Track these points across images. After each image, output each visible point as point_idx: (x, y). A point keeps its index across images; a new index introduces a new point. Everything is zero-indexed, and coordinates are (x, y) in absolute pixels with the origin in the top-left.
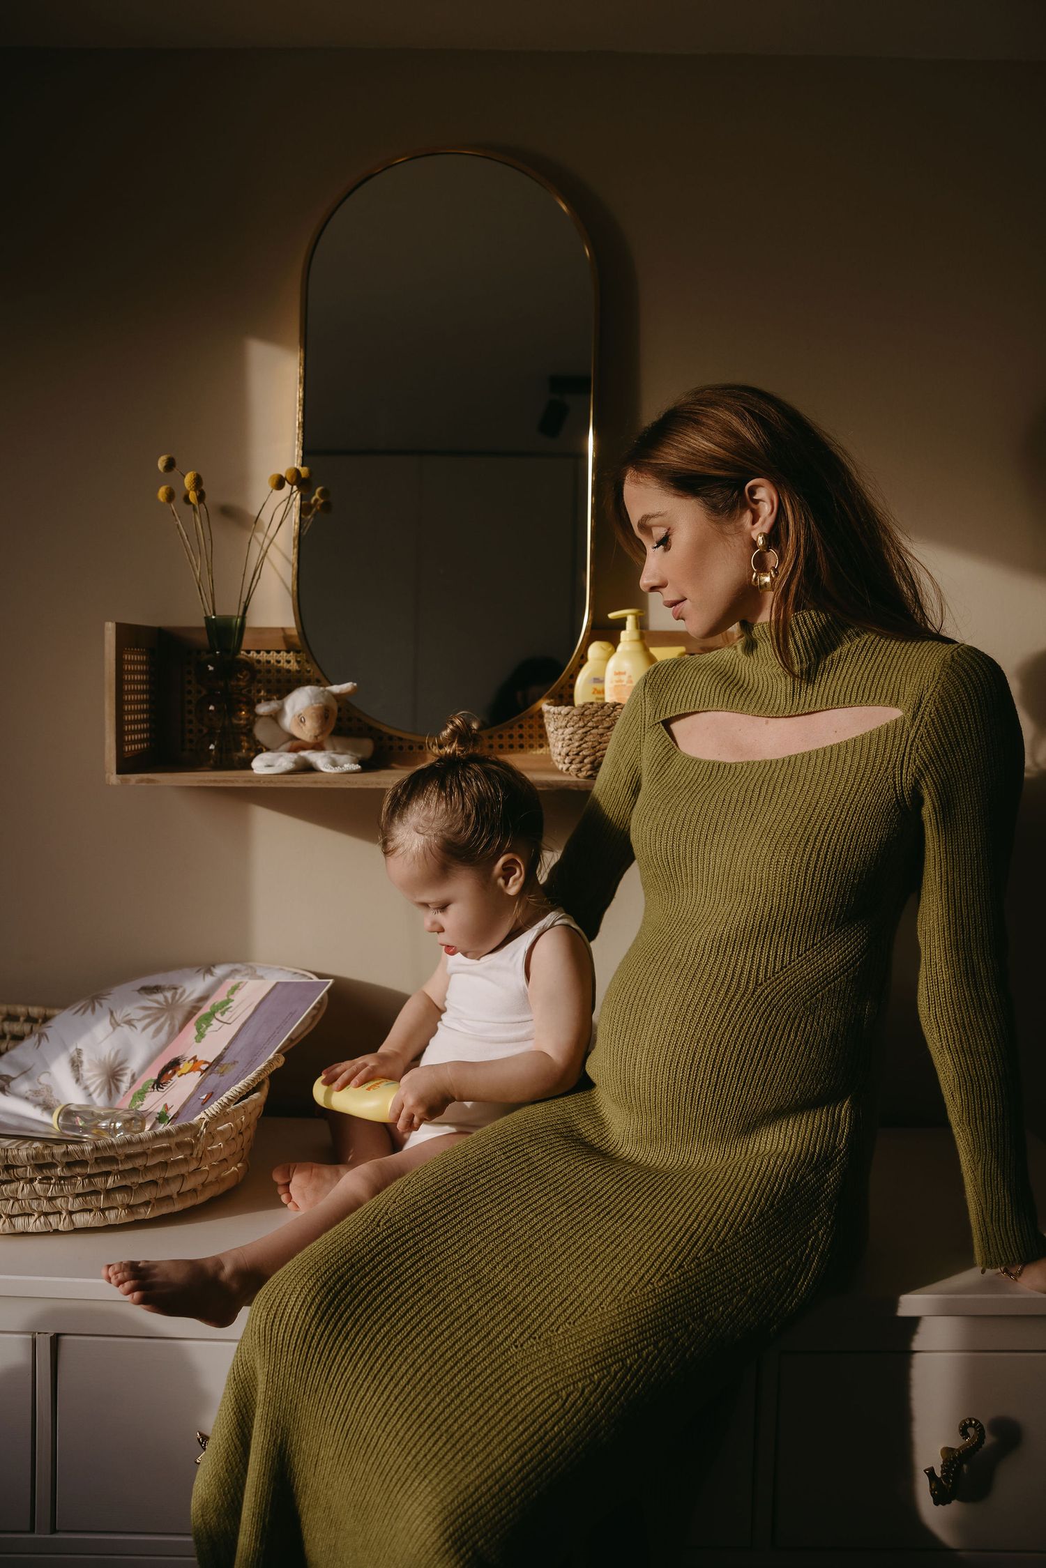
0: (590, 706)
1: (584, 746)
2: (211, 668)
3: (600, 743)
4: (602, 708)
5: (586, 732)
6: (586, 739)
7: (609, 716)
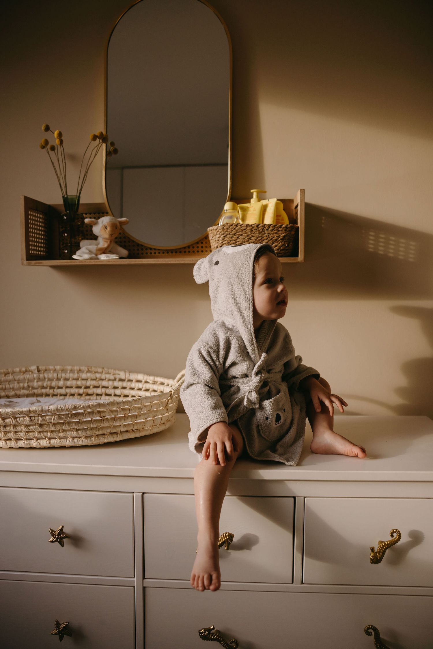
0: (226, 225)
1: (224, 242)
2: (65, 218)
3: (231, 241)
4: (232, 225)
5: (225, 236)
6: (225, 239)
7: (235, 229)
